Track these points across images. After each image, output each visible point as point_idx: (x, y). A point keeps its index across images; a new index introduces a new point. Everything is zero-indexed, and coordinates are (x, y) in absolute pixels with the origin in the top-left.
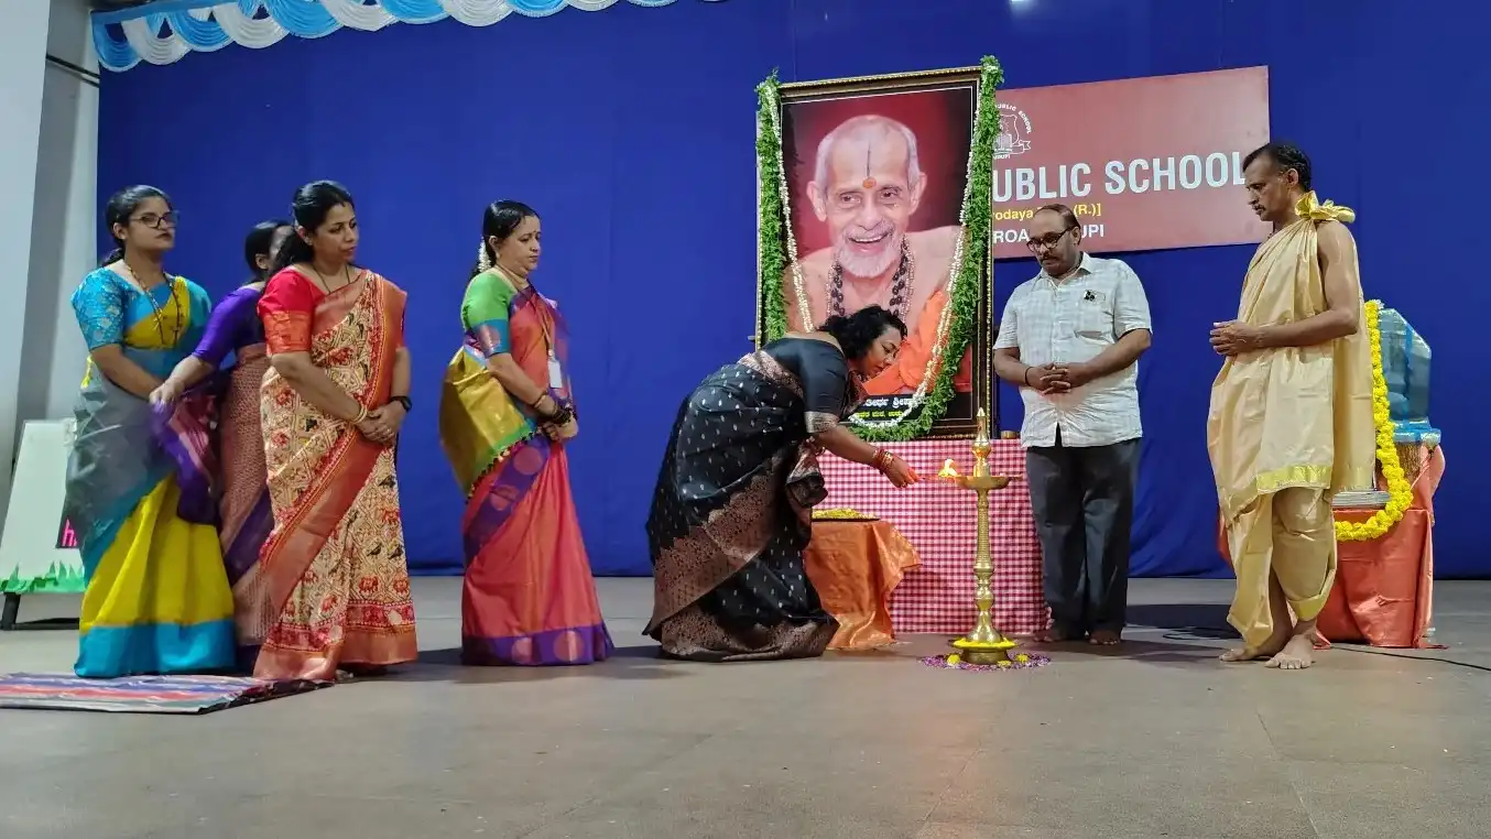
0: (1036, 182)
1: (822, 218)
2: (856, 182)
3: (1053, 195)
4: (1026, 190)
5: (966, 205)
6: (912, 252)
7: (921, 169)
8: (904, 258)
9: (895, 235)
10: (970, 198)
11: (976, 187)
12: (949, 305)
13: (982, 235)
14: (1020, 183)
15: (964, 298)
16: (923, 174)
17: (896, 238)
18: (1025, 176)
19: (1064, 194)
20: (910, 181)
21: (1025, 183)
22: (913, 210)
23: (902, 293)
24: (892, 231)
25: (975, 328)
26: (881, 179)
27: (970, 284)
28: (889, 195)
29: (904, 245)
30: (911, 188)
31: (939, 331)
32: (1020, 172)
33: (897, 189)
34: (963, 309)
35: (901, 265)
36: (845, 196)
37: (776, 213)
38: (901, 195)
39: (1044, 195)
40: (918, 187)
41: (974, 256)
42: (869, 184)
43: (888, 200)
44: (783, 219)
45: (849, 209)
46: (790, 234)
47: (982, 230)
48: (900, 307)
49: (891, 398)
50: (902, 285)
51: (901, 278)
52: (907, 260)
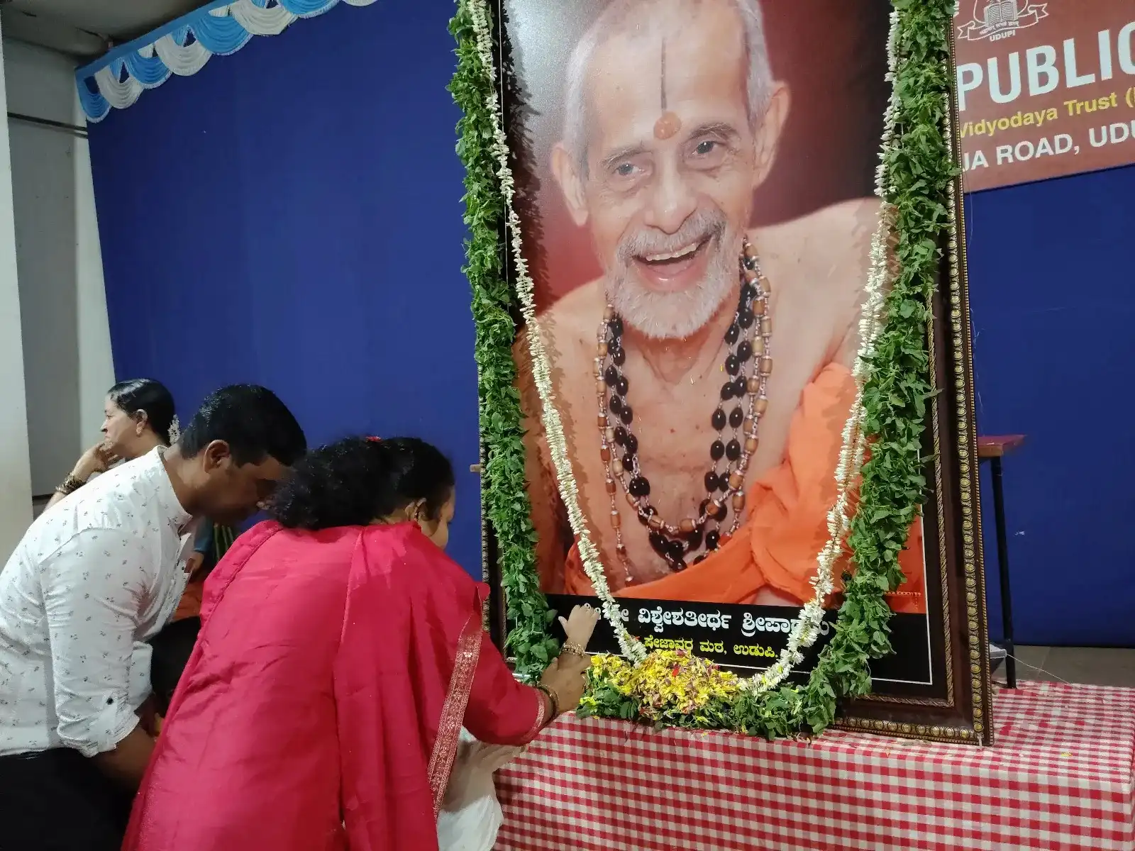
0: (1060, 64)
1: (580, 219)
2: (641, 130)
3: (1090, 79)
4: (1043, 79)
5: (888, 152)
6: (767, 273)
7: (777, 75)
8: (747, 291)
9: (726, 237)
10: (897, 129)
11: (910, 102)
12: (857, 415)
13: (931, 226)
14: (1034, 70)
15: (894, 400)
16: (781, 85)
17: (730, 244)
18: (1041, 59)
19: (1107, 74)
20: (753, 108)
21: (1042, 69)
22: (761, 176)
23: (747, 369)
24: (718, 230)
25: (928, 471)
26: (690, 114)
27: (904, 361)
28: (710, 145)
29: (746, 261)
30: (754, 123)
31: (840, 474)
32: (1032, 54)
33: (725, 132)
34: (893, 426)
35: (741, 308)
36: (622, 164)
37: (491, 226)
38: (735, 142)
39: (1073, 81)
40: (770, 117)
41: (916, 281)
42: (665, 130)
43: (707, 160)
44: (506, 236)
45: (631, 192)
46: (521, 265)
47: (929, 214)
48: (744, 403)
49: (735, 611)
50: (745, 352)
51: (744, 335)
52: (754, 293)
